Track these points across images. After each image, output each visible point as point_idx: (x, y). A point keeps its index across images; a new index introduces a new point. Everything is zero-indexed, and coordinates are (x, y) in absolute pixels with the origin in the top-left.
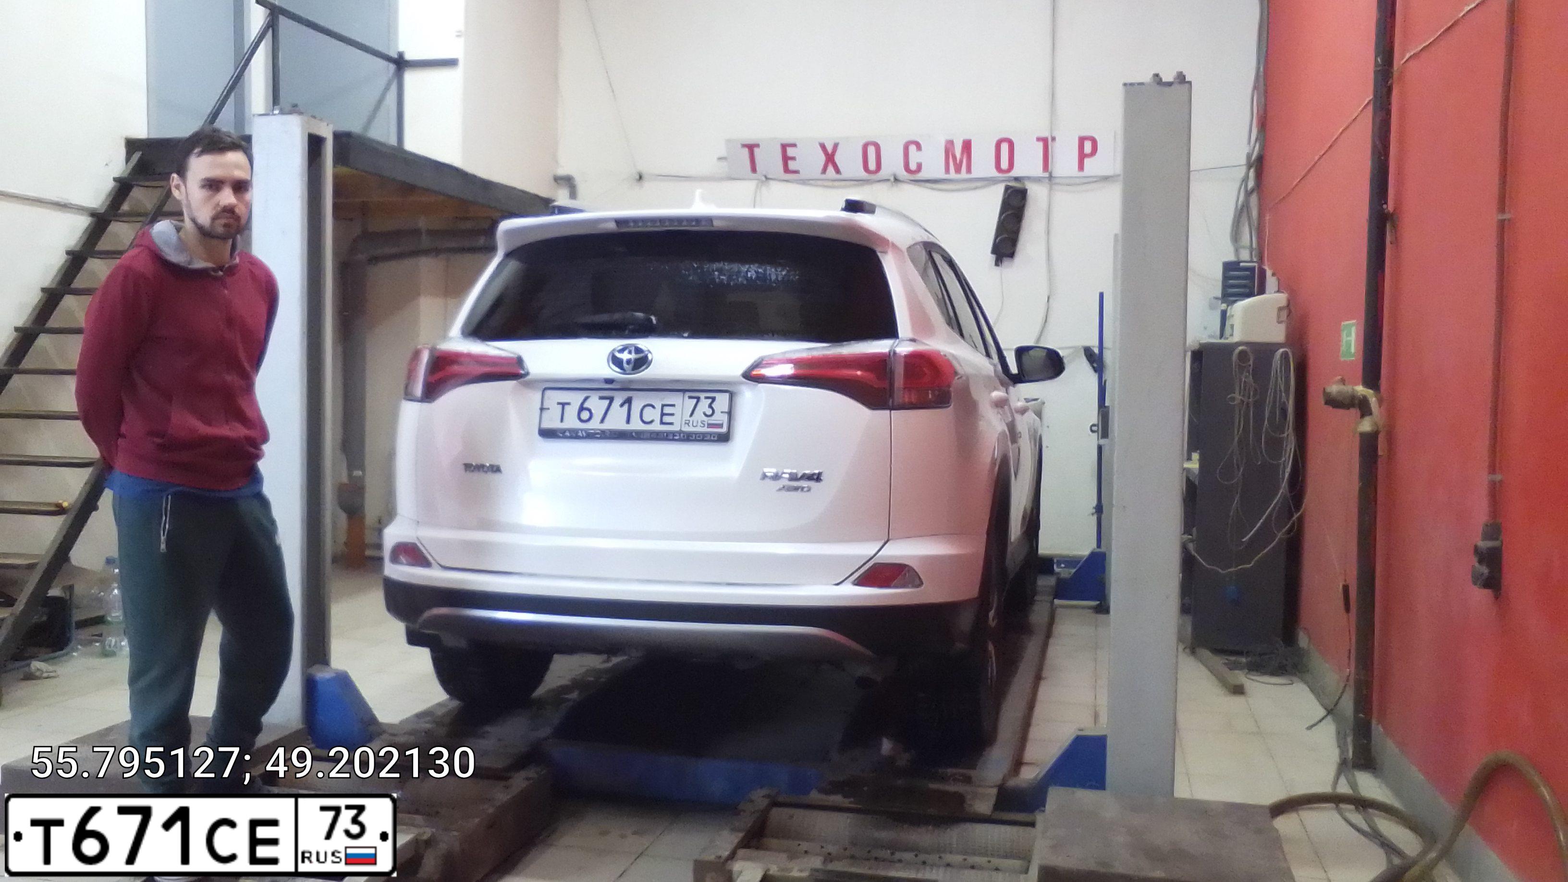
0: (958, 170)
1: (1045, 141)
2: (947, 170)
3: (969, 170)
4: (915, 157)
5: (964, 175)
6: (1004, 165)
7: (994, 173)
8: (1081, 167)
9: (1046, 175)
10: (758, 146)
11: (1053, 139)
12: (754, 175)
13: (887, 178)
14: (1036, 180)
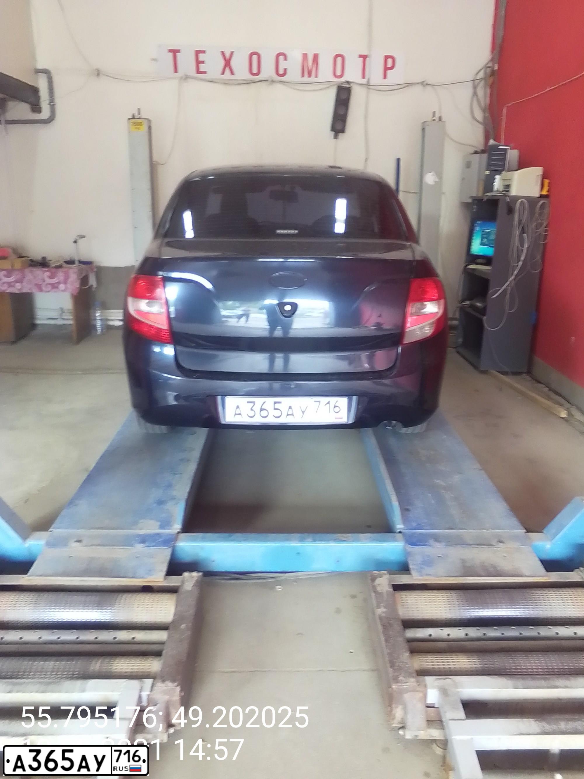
0: (310, 76)
1: (364, 57)
2: (303, 75)
3: (316, 76)
4: (283, 65)
5: (312, 79)
6: (339, 73)
7: (332, 78)
8: (385, 77)
9: (365, 80)
10: (179, 51)
11: (369, 56)
12: (176, 75)
13: (265, 79)
14: (359, 84)
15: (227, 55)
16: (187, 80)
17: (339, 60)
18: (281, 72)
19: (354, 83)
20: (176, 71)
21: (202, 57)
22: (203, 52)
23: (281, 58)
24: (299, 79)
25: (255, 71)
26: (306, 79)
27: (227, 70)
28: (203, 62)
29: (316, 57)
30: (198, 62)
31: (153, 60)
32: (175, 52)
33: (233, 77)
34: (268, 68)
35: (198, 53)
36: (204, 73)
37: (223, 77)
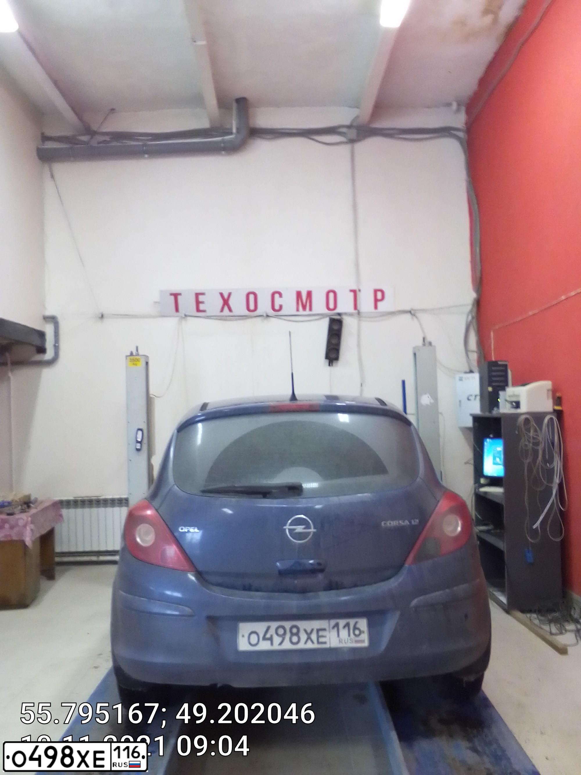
0: (304, 309)
1: (354, 292)
2: (298, 310)
3: (311, 309)
4: (278, 301)
5: (307, 312)
7: (326, 311)
8: (376, 307)
9: (356, 311)
11: (360, 291)
12: (177, 314)
13: (262, 314)
14: (351, 315)
15: (226, 296)
16: (189, 318)
17: (331, 295)
18: (277, 307)
19: (346, 314)
20: (177, 310)
21: (201, 298)
22: (203, 294)
23: (277, 296)
24: (294, 312)
25: (252, 307)
26: (301, 312)
27: (226, 308)
28: (202, 302)
29: (309, 294)
30: (198, 303)
31: (155, 303)
32: (176, 296)
33: (231, 314)
34: (264, 305)
35: (197, 295)
36: (204, 311)
37: (222, 314)
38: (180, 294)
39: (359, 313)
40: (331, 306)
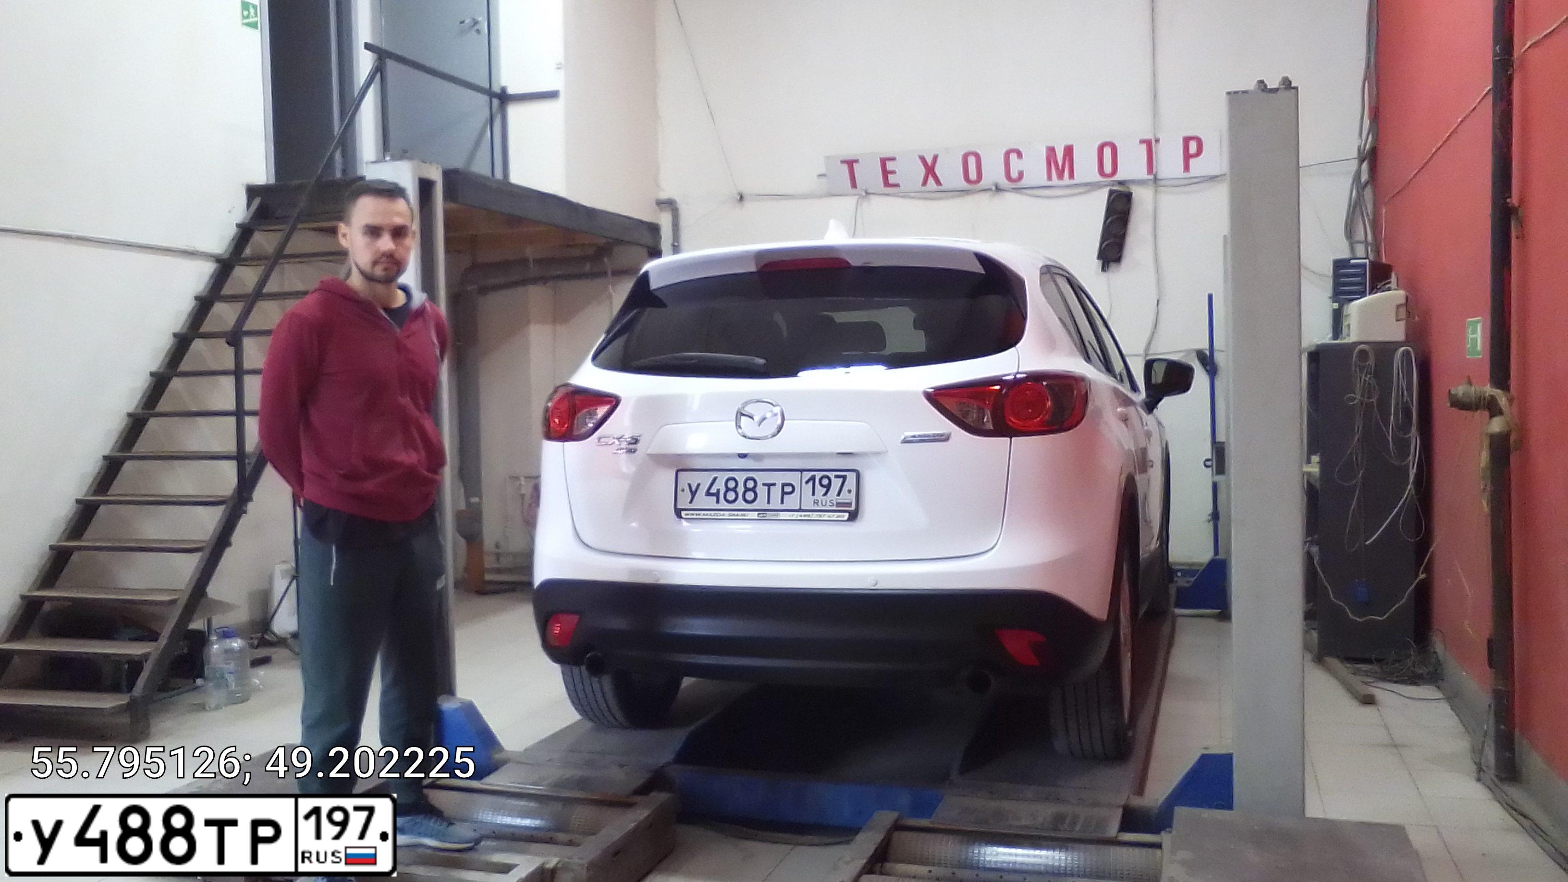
0: (1060, 176)
1: (1149, 145)
2: (1050, 178)
3: (1071, 176)
4: (1016, 165)
5: (1066, 180)
7: (1097, 178)
8: (1187, 168)
9: (1151, 177)
11: (1157, 141)
12: (854, 191)
13: (989, 187)
14: (1141, 183)
15: (929, 161)
16: (872, 197)
17: (1107, 151)
18: (1014, 174)
19: (1133, 182)
20: (854, 185)
21: (890, 166)
22: (893, 159)
23: (1013, 157)
24: (1044, 181)
25: (973, 175)
26: (1055, 180)
27: (931, 180)
28: (893, 172)
29: (1069, 151)
30: (886, 173)
31: (820, 176)
32: (850, 164)
33: (940, 188)
34: (993, 172)
35: (883, 161)
36: (897, 185)
37: (923, 188)
38: (856, 161)
39: (1156, 179)
40: (1108, 168)
